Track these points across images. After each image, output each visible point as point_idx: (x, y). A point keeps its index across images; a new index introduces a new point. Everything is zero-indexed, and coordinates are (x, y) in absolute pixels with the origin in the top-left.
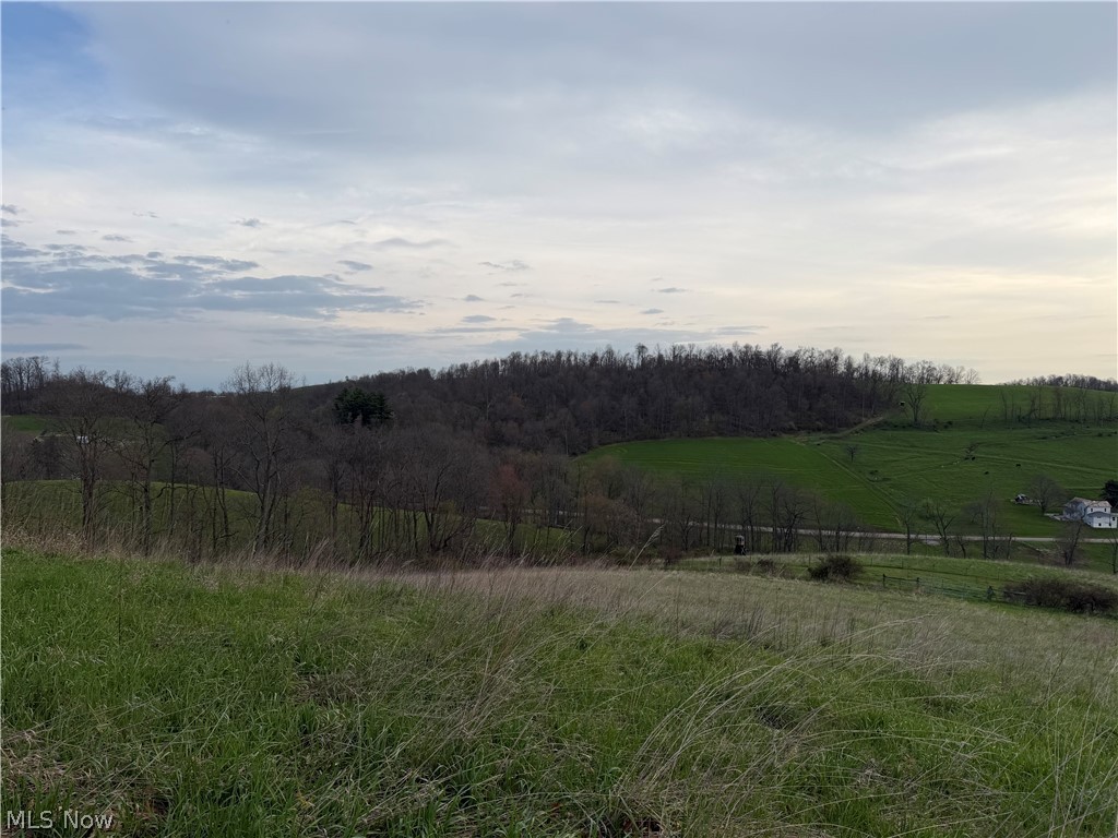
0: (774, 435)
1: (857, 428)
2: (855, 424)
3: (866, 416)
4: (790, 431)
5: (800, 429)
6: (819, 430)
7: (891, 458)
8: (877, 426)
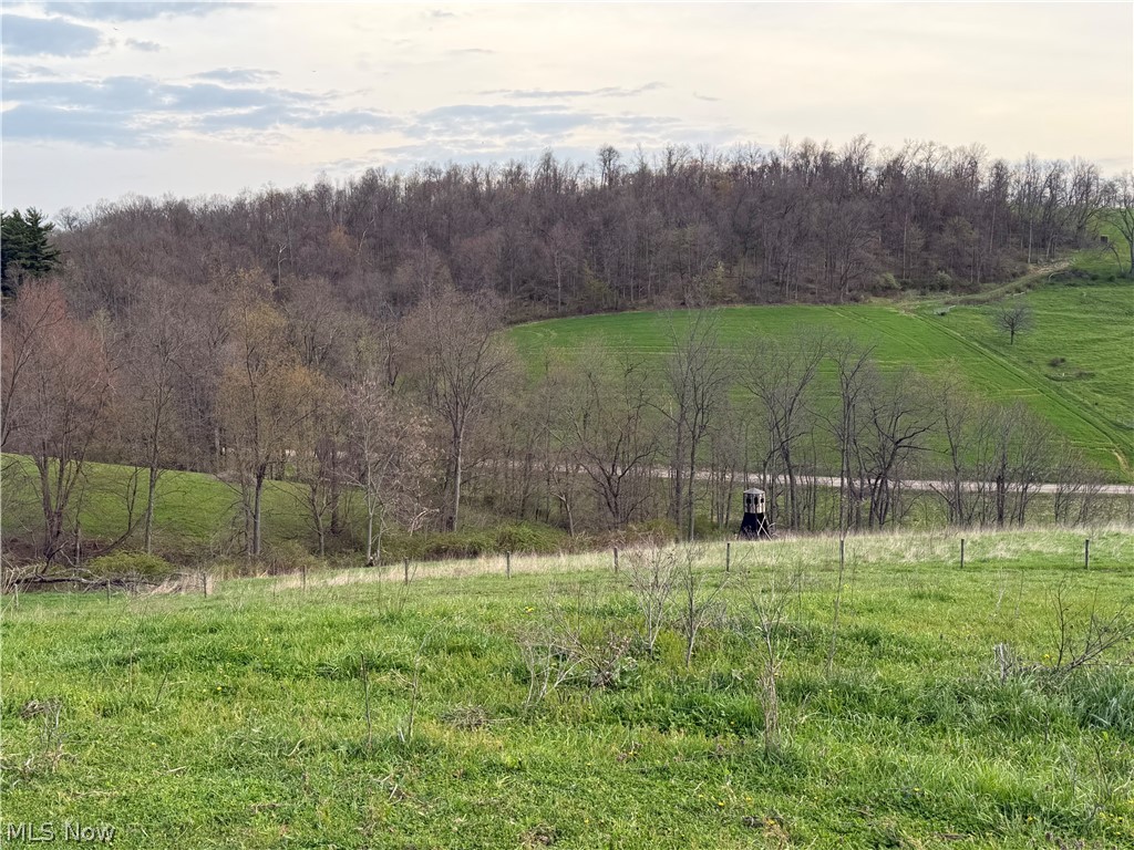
0: (856, 300)
1: (1018, 283)
2: (1014, 275)
3: (1035, 262)
4: (886, 290)
5: (905, 286)
6: (943, 288)
7: (1091, 336)
8: (1059, 278)
